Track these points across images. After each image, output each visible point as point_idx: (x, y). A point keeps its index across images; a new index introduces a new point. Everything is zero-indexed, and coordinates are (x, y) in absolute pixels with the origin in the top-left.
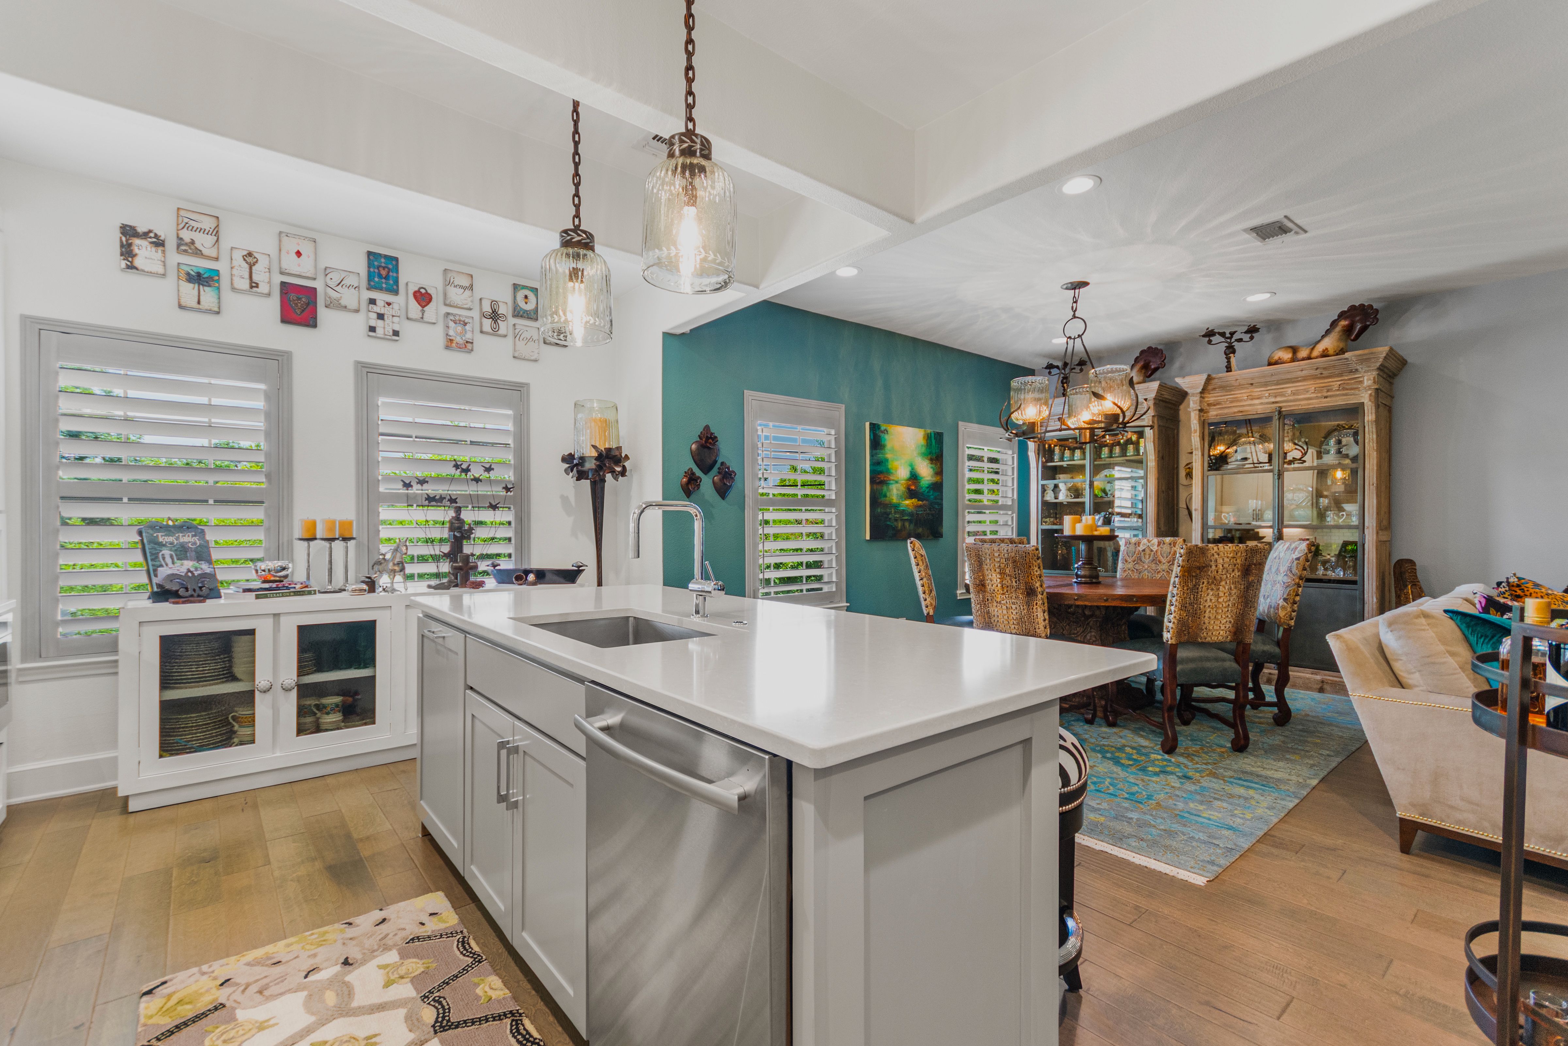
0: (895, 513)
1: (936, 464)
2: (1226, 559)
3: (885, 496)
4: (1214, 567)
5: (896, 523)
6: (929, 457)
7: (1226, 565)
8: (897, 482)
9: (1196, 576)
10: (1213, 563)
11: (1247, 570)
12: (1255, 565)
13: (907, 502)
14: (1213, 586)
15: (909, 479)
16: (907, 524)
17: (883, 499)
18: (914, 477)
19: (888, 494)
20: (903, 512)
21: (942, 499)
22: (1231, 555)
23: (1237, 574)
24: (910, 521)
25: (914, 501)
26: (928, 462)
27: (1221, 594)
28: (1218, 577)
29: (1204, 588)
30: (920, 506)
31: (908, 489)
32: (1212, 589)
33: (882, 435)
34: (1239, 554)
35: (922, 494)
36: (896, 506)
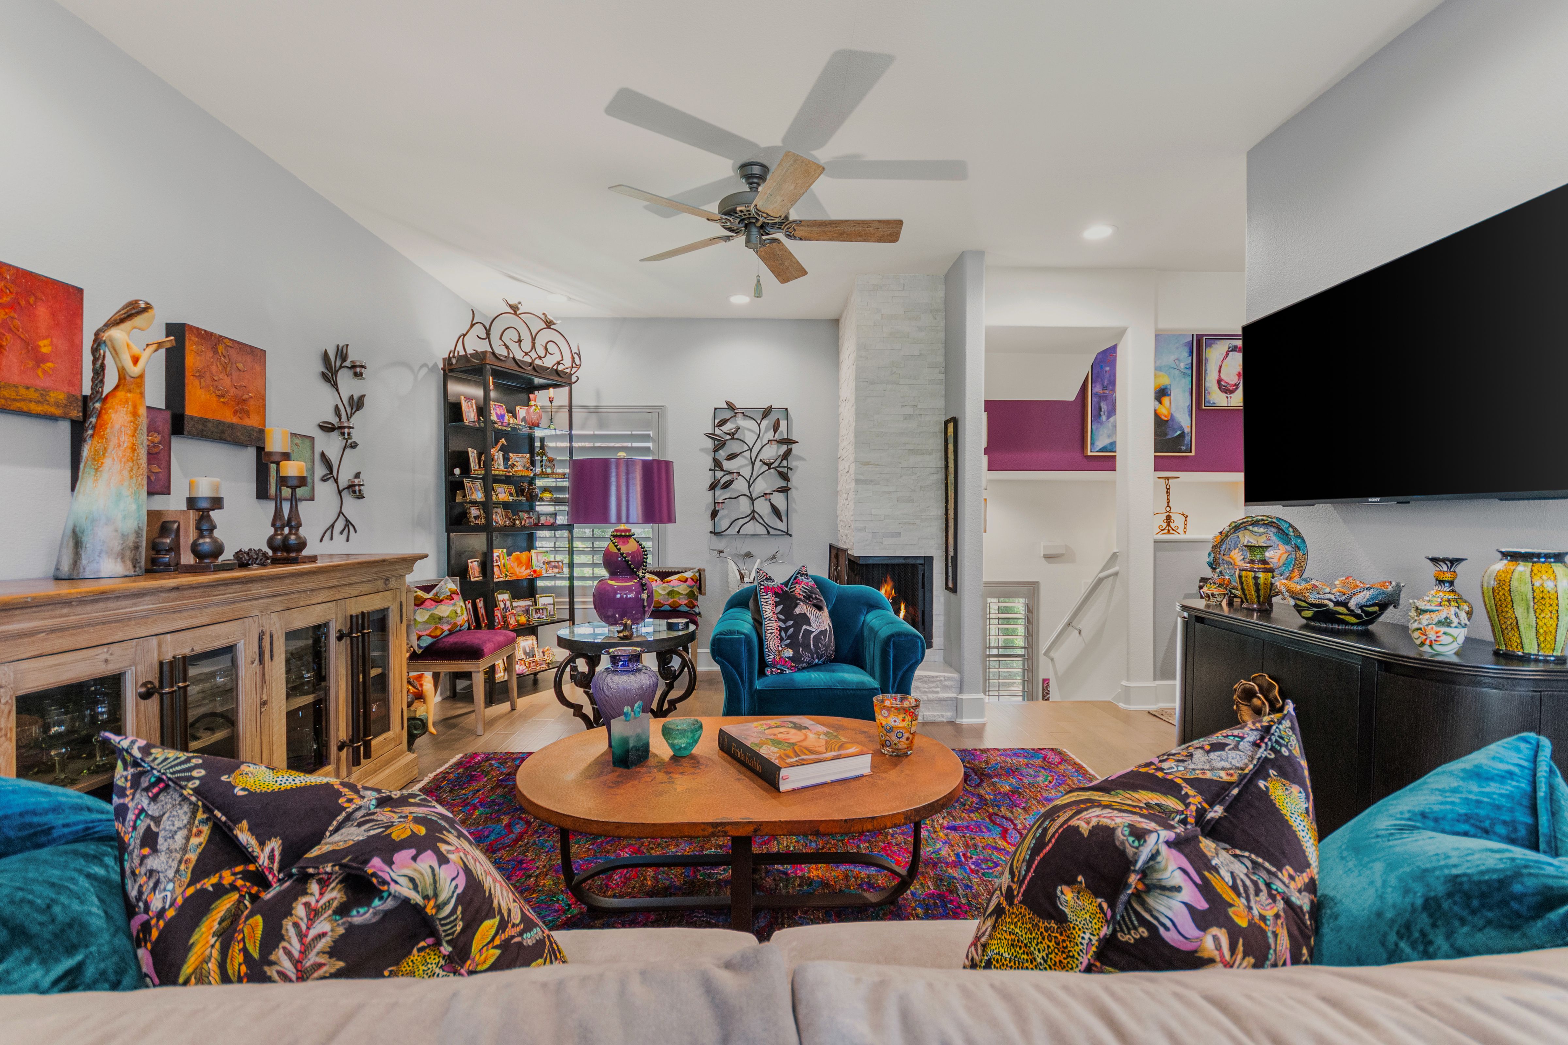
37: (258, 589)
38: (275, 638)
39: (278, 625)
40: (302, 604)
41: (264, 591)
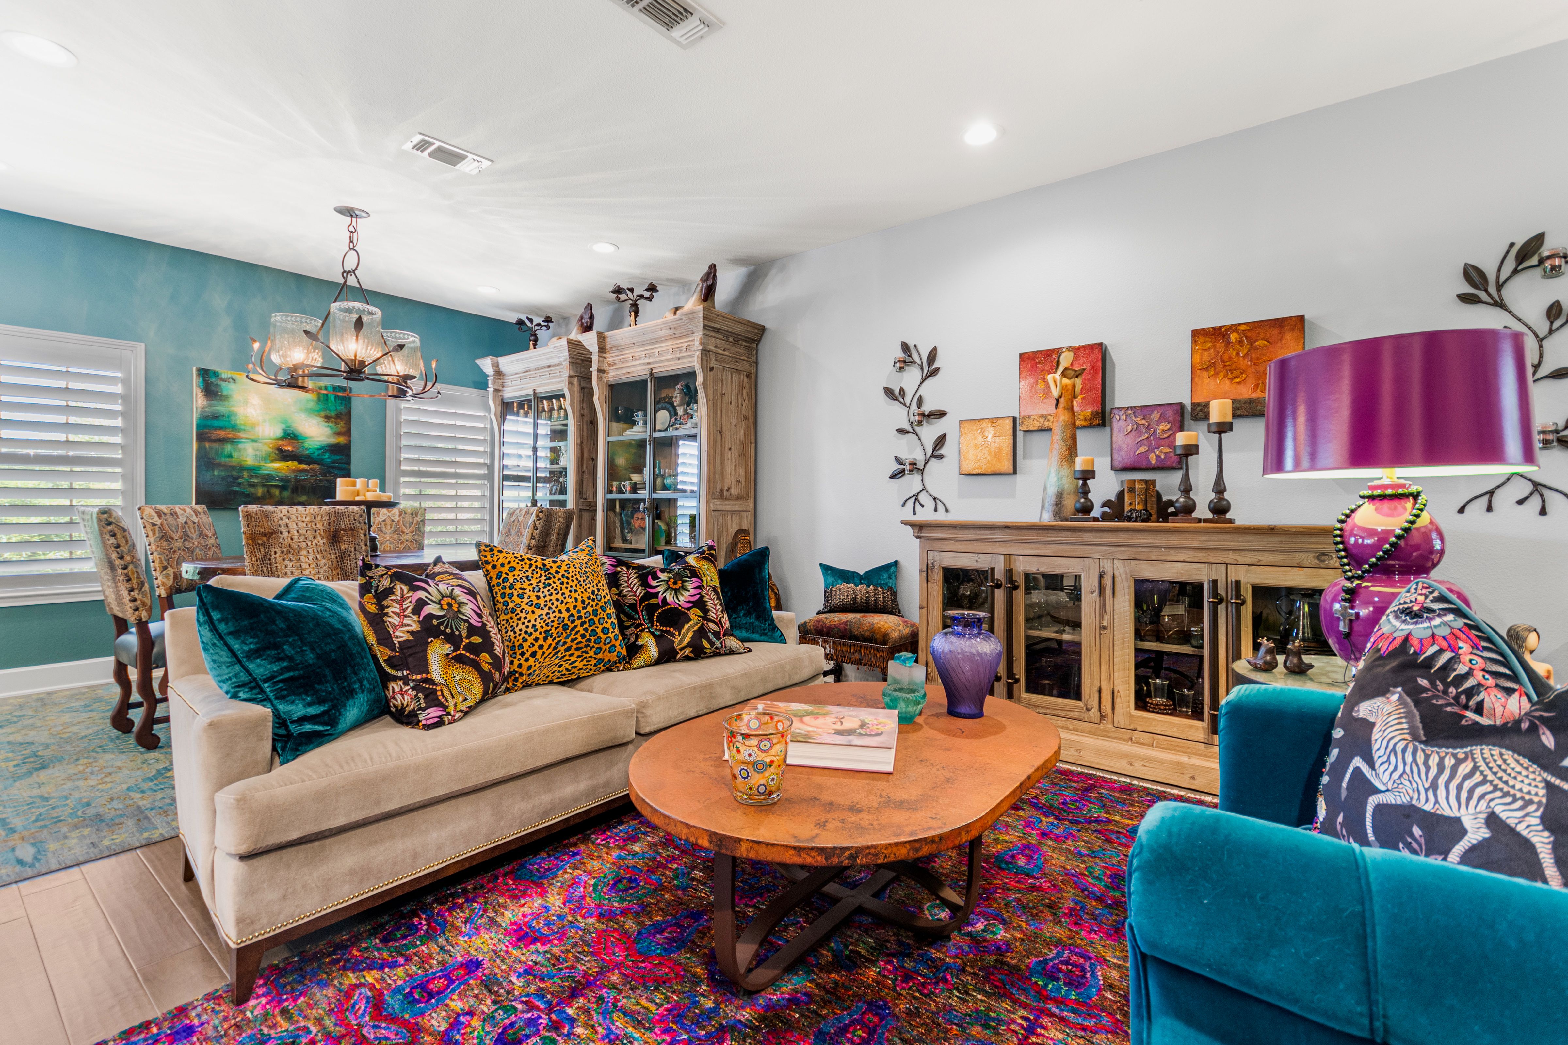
0: (251, 477)
1: (336, 423)
2: (300, 524)
3: (230, 456)
4: (285, 534)
5: (252, 490)
6: (323, 414)
7: (303, 531)
8: (254, 441)
9: (263, 544)
10: (283, 529)
11: (334, 536)
12: (344, 530)
13: (277, 465)
14: (290, 556)
15: (282, 438)
16: (276, 492)
17: (224, 460)
18: (291, 436)
19: (235, 455)
20: (269, 477)
21: (349, 464)
22: (308, 519)
23: (322, 542)
24: (283, 488)
25: (293, 465)
26: (320, 419)
27: (305, 566)
28: (294, 546)
29: (279, 560)
30: (304, 471)
31: (280, 450)
32: (291, 560)
33: (223, 384)
34: (319, 518)
35: (308, 456)
36: (251, 470)
37: (1088, 537)
38: (1118, 579)
39: (1122, 570)
40: (1153, 558)
41: (1097, 540)
